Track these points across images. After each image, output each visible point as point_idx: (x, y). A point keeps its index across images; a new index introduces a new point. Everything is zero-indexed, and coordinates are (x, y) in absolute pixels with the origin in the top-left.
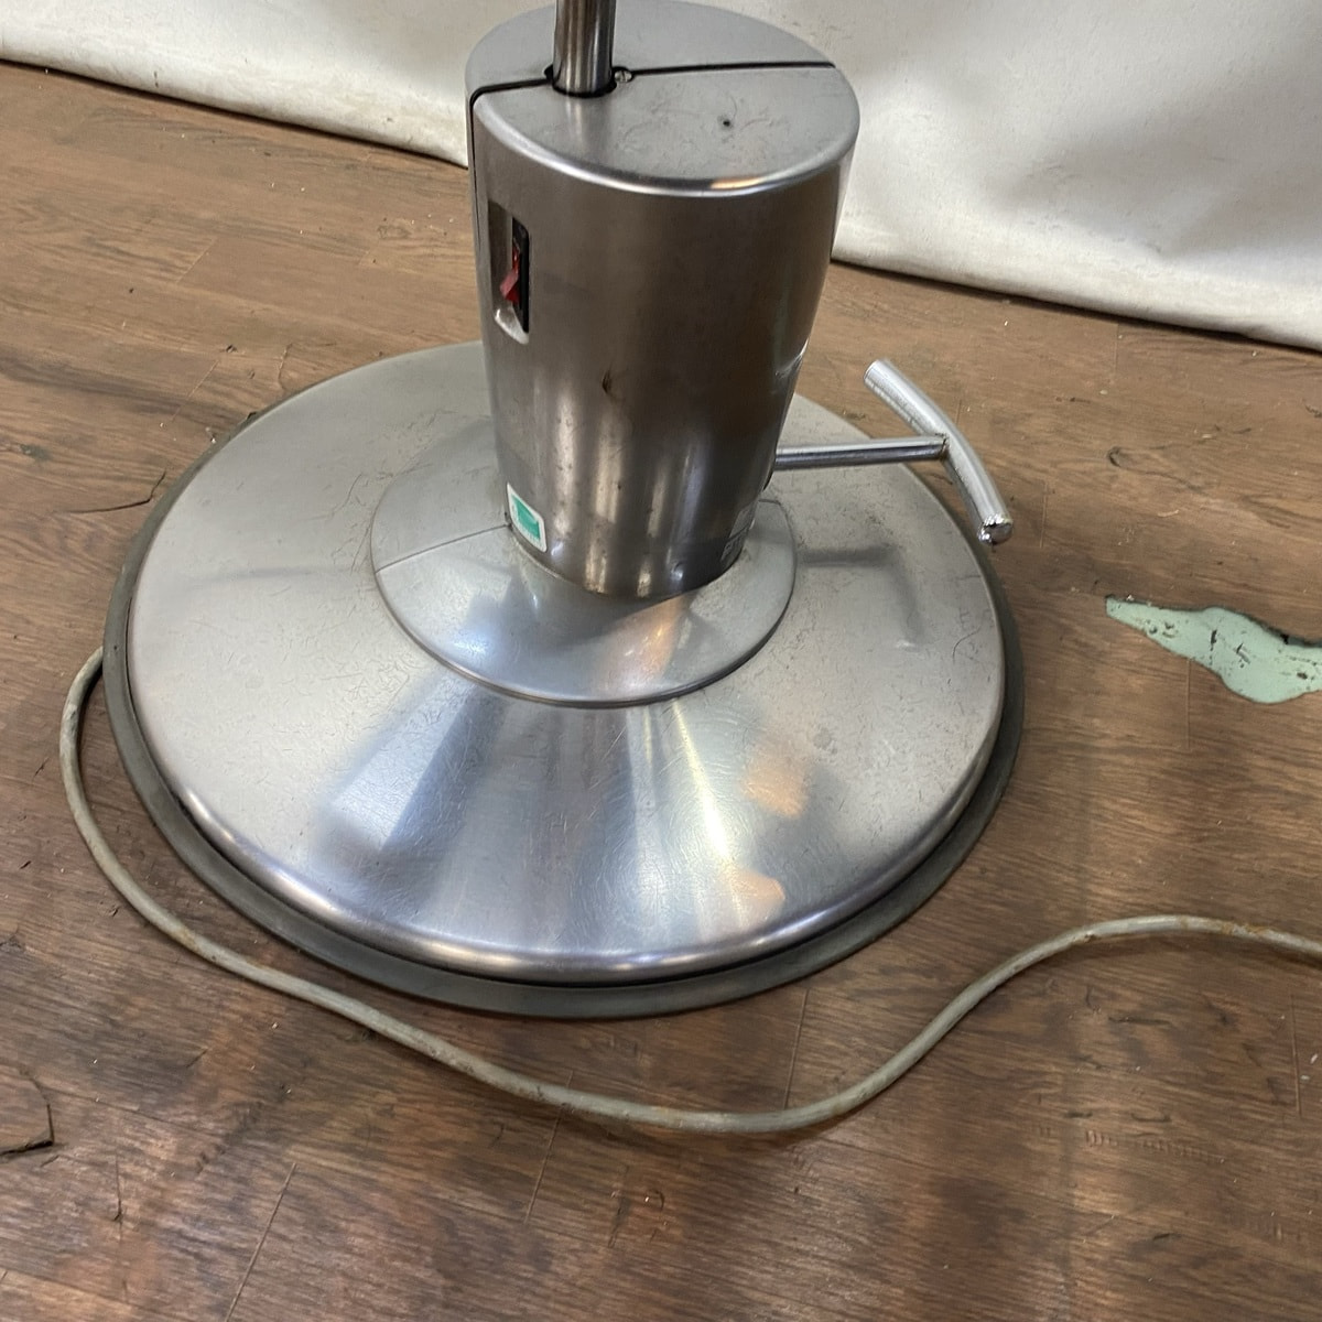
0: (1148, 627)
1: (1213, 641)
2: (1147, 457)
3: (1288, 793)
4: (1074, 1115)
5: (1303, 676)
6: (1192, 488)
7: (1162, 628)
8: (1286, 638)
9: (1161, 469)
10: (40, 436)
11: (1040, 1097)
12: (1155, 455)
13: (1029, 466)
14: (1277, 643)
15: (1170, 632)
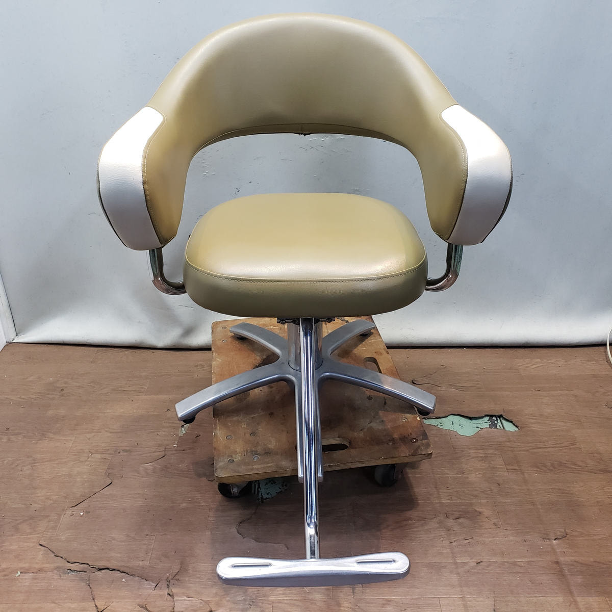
0: (436, 424)
1: (453, 424)
2: (422, 380)
3: (481, 457)
4: (451, 543)
5: (477, 427)
7: (439, 424)
8: (471, 419)
10: (126, 447)
11: (442, 541)
12: (424, 379)
14: (470, 421)
15: (442, 424)
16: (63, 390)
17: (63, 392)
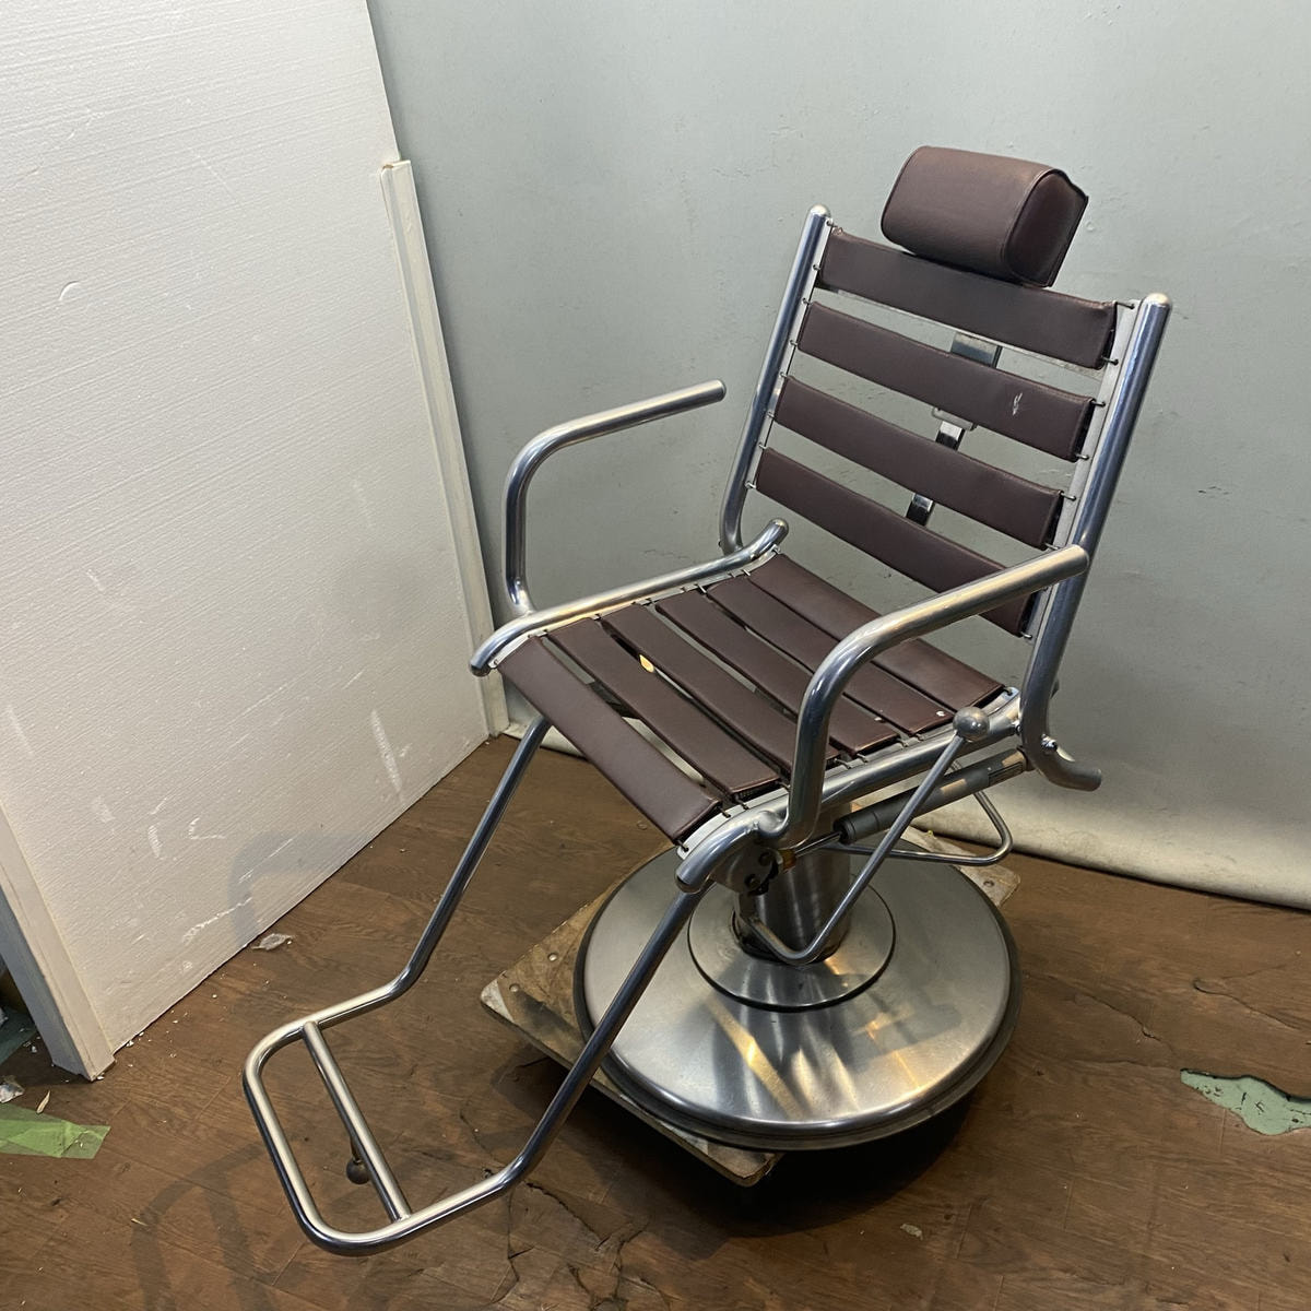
0: (1205, 1090)
1: (1244, 1098)
2: (1217, 985)
3: (1275, 1188)
5: (1296, 1121)
6: (1244, 1003)
7: (1213, 1091)
8: (1289, 1097)
9: (1224, 991)
12: (1221, 983)
13: (1144, 991)
14: (1284, 1100)
15: (1218, 1093)
16: (563, 846)
17: (564, 851)
